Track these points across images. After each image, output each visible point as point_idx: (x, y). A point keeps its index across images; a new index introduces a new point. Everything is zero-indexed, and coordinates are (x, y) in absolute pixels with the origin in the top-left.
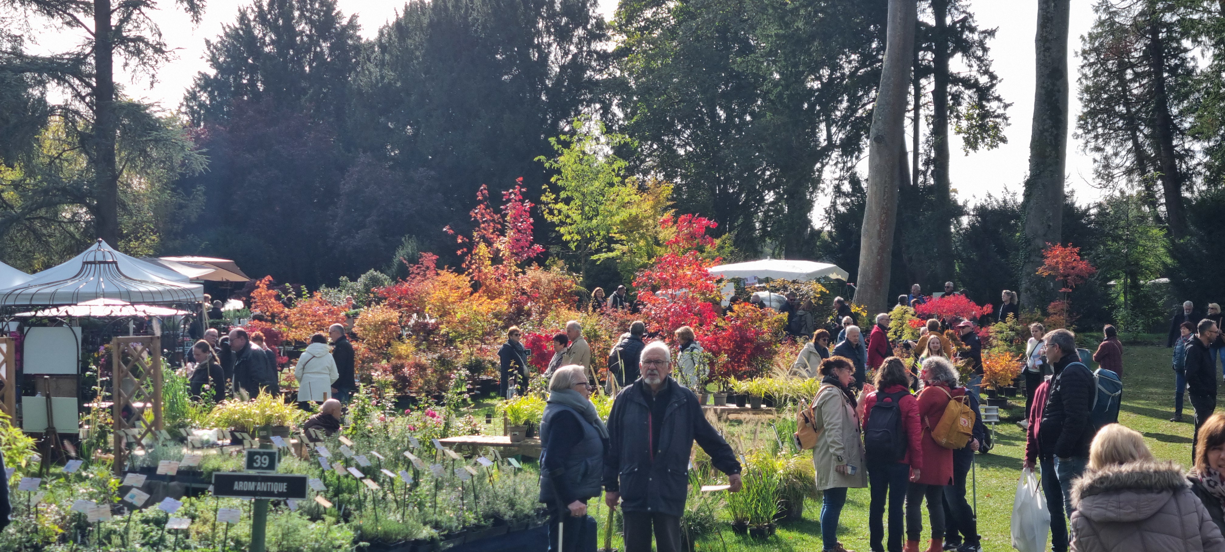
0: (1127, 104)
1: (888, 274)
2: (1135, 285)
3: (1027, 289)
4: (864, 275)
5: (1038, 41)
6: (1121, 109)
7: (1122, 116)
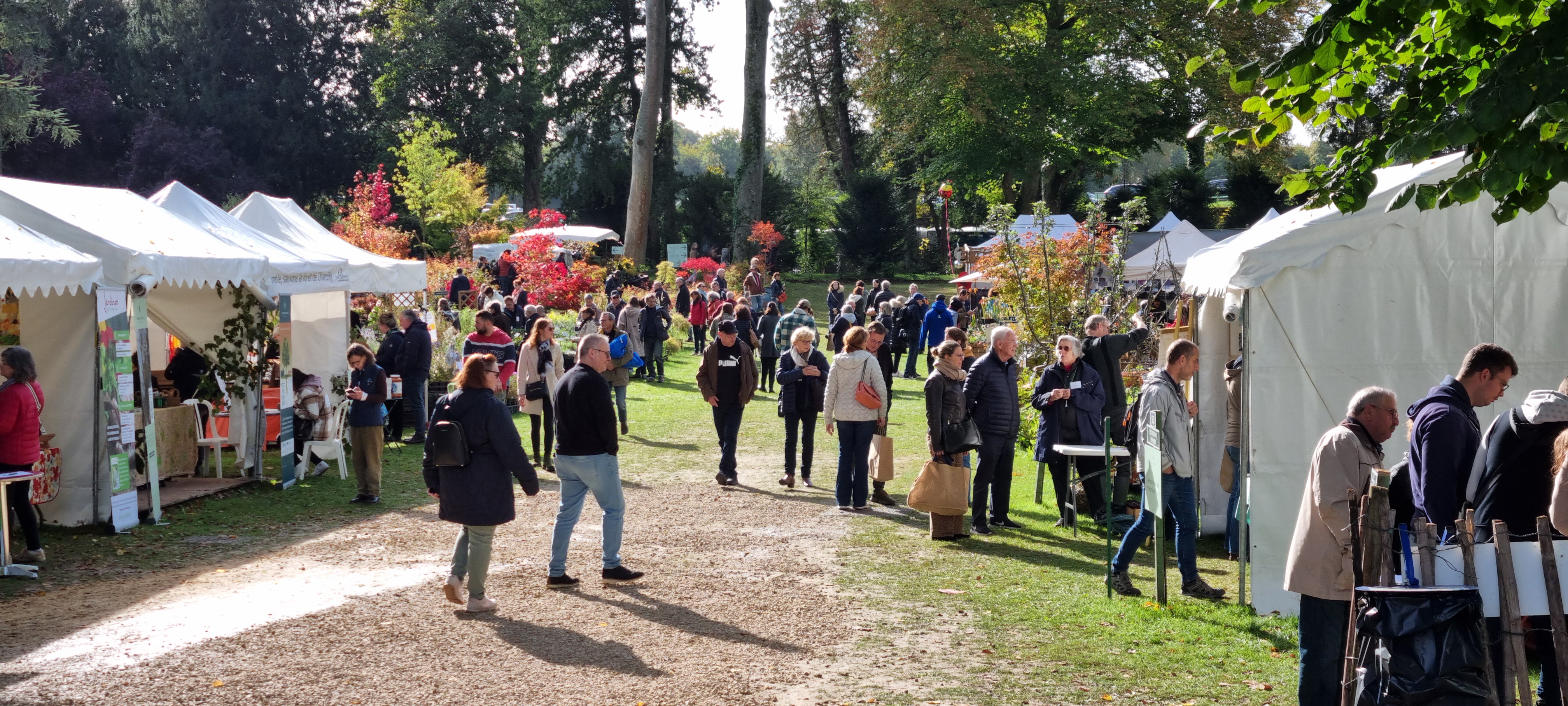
0: (811, 70)
1: (645, 238)
2: (814, 235)
3: (738, 246)
4: (630, 237)
5: (746, 70)
6: (806, 74)
7: (807, 82)
